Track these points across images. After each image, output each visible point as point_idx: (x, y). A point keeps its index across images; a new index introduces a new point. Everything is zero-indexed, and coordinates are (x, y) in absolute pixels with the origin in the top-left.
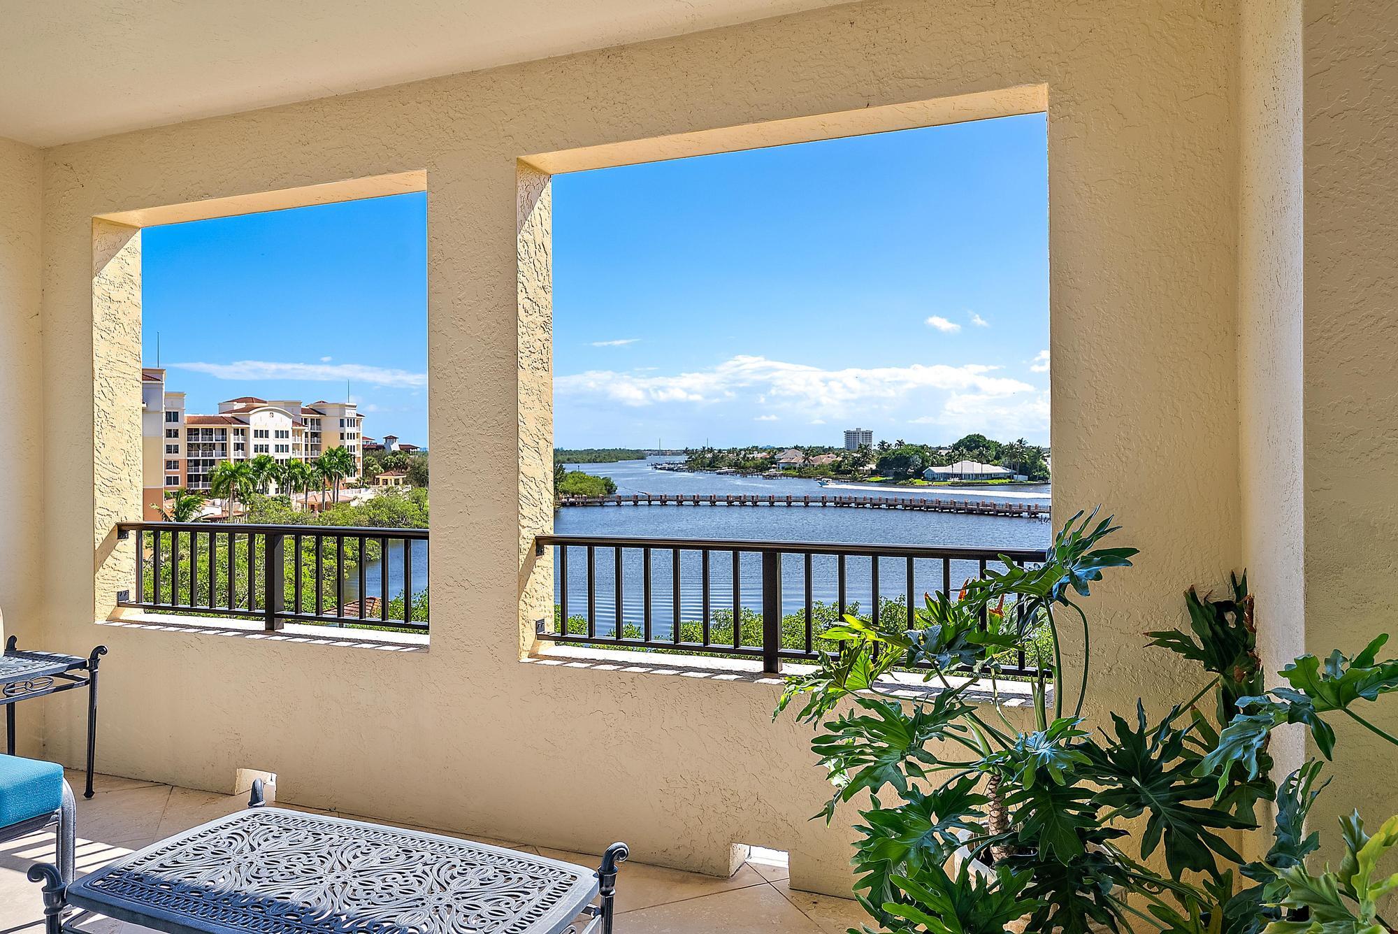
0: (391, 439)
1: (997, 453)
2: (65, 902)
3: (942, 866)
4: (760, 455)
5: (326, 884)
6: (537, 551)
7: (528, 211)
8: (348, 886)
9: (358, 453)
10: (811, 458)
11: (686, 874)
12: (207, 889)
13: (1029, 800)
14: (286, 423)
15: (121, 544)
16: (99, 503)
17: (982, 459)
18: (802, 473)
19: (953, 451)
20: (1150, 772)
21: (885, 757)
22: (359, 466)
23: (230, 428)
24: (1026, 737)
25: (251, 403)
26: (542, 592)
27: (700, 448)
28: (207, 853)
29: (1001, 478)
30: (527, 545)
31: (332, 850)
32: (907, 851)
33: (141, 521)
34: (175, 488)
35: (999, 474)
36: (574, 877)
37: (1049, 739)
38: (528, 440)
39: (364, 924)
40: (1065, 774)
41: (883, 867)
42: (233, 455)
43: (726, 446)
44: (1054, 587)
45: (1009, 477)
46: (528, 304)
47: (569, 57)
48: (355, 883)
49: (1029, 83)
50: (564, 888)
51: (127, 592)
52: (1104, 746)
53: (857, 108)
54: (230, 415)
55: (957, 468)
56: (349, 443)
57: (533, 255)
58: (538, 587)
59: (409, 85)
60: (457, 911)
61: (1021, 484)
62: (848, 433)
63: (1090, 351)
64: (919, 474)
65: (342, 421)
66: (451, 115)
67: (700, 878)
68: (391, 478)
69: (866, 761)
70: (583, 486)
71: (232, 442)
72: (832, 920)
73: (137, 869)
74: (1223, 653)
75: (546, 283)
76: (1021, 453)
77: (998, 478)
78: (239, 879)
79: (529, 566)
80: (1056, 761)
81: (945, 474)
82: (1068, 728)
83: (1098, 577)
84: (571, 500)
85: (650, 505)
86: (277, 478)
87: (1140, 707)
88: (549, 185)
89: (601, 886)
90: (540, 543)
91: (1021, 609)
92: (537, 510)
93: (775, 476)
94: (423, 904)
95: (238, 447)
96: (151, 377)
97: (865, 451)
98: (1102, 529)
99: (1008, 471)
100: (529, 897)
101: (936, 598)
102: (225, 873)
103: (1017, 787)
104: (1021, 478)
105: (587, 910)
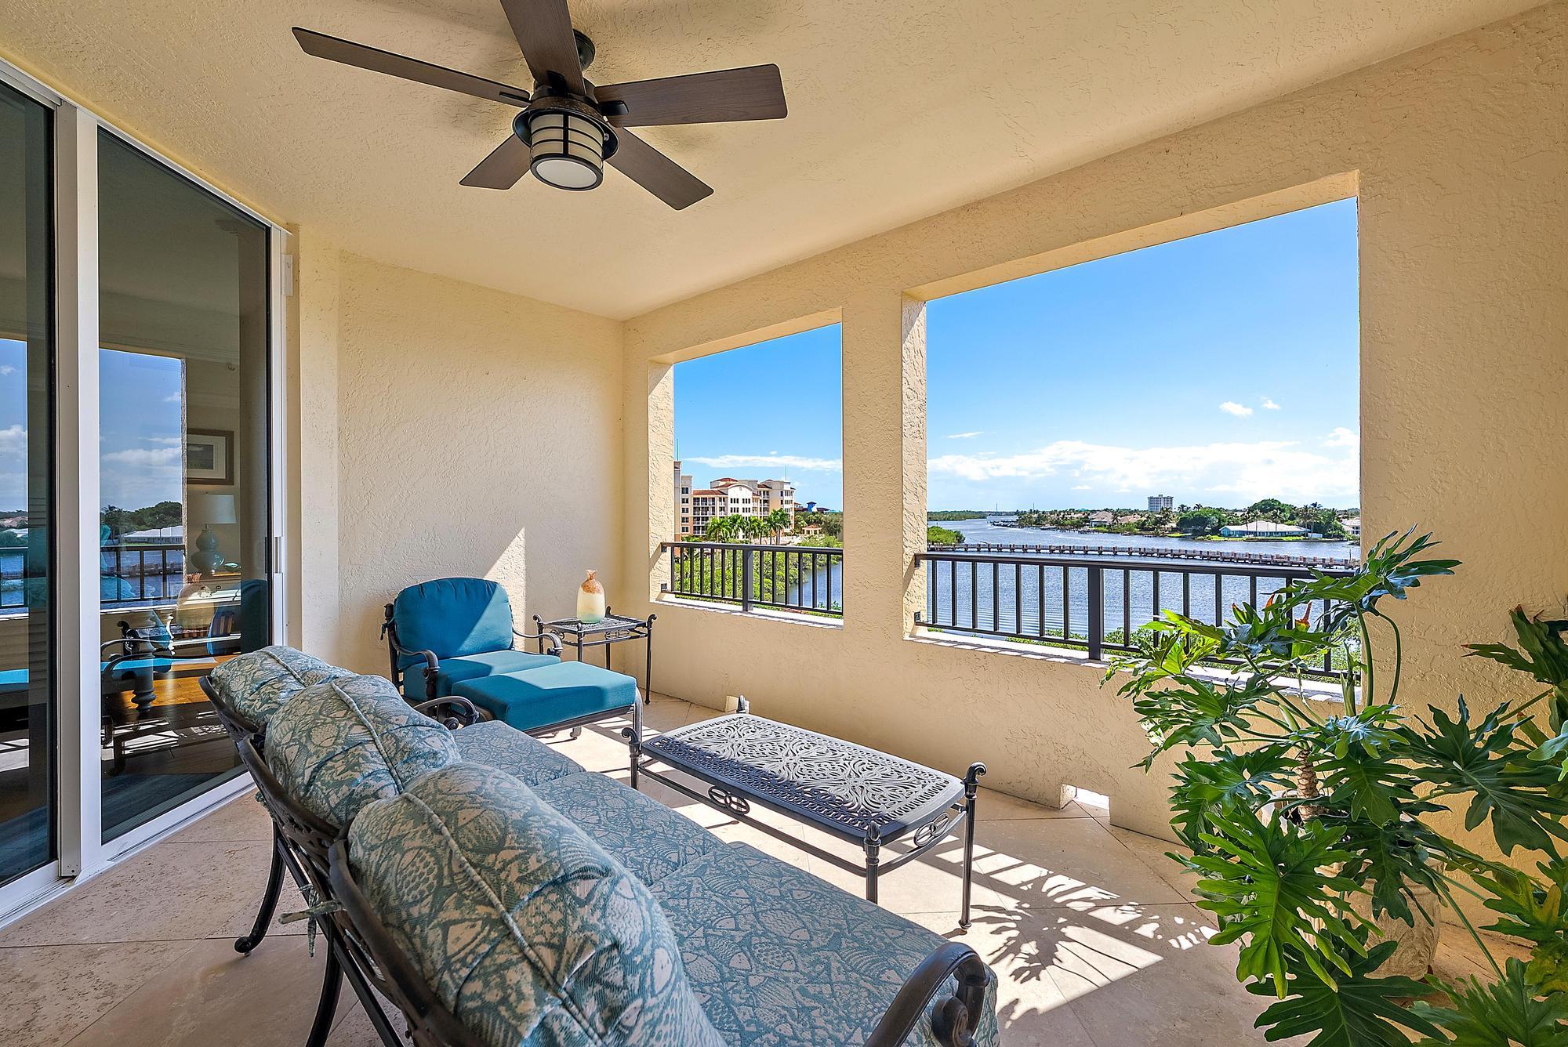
0: (812, 504)
1: (1294, 514)
2: (640, 753)
3: (1255, 812)
4: (1076, 516)
5: (784, 764)
6: (916, 564)
7: (909, 327)
8: (797, 766)
9: (792, 513)
10: (1119, 518)
11: (1026, 802)
12: (715, 755)
13: (1339, 770)
14: (748, 494)
15: (663, 554)
16: (651, 530)
17: (1274, 519)
18: (1111, 530)
19: (1248, 513)
20: (1473, 760)
21: (1201, 721)
22: (793, 522)
23: (717, 498)
24: (1337, 719)
25: (729, 482)
26: (919, 592)
27: (1028, 510)
28: (714, 735)
29: (1295, 536)
30: (908, 559)
31: (787, 743)
32: (1222, 795)
33: (673, 542)
34: (686, 534)
35: (1293, 532)
36: (947, 782)
37: (1362, 720)
38: (909, 487)
39: (809, 789)
40: (1381, 751)
41: (1196, 808)
42: (718, 514)
43: (1048, 509)
44: (1364, 599)
45: (1304, 535)
46: (910, 393)
47: (939, 215)
48: (802, 764)
49: (1338, 172)
50: (939, 788)
51: (666, 585)
52: (1421, 732)
53: (1171, 217)
54: (716, 489)
55: (1252, 527)
56: (786, 506)
57: (913, 358)
58: (917, 589)
59: (830, 252)
60: (868, 791)
61: (1316, 541)
62: (1151, 499)
63: (1404, 397)
64: (1216, 531)
65: (782, 492)
66: (858, 268)
67: (1037, 806)
68: (812, 529)
69: (1184, 722)
70: (941, 537)
71: (718, 506)
72: (1148, 853)
73: (678, 739)
74: (1557, 668)
75: (922, 378)
76: (1315, 515)
77: (1293, 536)
78: (733, 752)
79: (909, 576)
80: (1369, 738)
81: (1240, 531)
82: (1384, 714)
83: (1416, 584)
84: (931, 546)
85: (989, 551)
86: (743, 529)
87: (1462, 702)
88: (924, 308)
89: (966, 791)
90: (917, 559)
91: (1327, 618)
92: (916, 535)
93: (1089, 531)
94: (845, 783)
95: (722, 509)
96: (677, 465)
97: (1166, 512)
98: (1419, 545)
99: (1303, 529)
100: (916, 790)
101: (1243, 609)
102: (725, 748)
103: (1328, 757)
104: (1315, 536)
105: (955, 807)
